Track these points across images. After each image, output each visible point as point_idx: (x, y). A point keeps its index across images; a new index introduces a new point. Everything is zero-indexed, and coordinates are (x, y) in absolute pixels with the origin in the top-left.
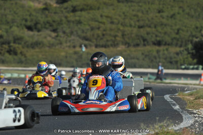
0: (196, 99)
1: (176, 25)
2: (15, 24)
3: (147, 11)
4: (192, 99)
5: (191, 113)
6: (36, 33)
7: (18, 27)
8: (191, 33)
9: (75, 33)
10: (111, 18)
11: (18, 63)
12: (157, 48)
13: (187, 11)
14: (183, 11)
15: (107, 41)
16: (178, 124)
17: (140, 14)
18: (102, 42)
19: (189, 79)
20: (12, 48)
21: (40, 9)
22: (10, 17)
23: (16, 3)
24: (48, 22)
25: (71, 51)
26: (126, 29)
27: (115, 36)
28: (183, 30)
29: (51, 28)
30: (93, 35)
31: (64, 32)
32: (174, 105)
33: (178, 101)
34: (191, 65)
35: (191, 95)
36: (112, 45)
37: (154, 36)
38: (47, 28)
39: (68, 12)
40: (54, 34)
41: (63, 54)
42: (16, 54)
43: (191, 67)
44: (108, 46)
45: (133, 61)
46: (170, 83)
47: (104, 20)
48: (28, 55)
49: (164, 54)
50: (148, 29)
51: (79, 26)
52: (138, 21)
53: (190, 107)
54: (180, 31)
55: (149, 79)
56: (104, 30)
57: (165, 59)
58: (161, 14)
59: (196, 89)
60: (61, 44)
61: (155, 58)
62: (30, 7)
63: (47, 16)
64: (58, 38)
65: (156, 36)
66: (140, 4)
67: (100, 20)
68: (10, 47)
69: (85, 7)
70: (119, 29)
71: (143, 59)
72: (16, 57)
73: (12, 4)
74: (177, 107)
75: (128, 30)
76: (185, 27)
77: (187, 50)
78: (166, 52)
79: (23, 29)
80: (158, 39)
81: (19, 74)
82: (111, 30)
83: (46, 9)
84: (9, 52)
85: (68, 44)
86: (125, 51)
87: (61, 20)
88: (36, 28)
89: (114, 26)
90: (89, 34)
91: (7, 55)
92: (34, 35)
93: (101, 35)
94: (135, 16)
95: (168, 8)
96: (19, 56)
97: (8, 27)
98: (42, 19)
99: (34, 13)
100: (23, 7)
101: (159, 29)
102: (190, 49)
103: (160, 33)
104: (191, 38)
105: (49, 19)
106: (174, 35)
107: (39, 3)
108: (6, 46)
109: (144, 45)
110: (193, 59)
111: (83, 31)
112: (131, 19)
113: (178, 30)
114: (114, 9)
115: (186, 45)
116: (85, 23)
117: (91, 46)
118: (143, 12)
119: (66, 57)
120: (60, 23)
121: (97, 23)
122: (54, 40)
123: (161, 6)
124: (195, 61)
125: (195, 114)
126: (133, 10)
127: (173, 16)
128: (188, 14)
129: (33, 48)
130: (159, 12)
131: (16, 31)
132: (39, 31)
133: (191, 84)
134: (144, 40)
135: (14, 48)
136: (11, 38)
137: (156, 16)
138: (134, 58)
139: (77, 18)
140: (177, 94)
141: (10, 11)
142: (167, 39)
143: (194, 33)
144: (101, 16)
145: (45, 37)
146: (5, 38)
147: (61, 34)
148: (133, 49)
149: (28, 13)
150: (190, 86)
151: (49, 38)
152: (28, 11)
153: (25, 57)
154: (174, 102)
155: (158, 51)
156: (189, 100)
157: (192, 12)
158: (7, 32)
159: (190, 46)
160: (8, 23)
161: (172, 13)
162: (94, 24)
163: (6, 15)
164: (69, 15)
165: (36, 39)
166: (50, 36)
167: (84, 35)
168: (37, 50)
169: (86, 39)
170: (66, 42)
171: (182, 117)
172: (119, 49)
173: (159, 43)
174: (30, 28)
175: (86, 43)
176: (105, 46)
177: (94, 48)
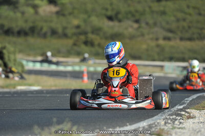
2: (94, 13)
6: (116, 23)
7: (97, 16)
9: (159, 24)
10: (199, 9)
15: (193, 34)
18: (187, 35)
20: (89, 39)
24: (130, 12)
25: (153, 44)
27: (202, 29)
29: (133, 19)
30: (178, 27)
31: (147, 24)
36: (198, 39)
38: (128, 19)
39: (153, 2)
40: (136, 25)
41: (144, 47)
42: (92, 45)
44: (194, 39)
47: (191, 11)
51: (164, 17)
56: (191, 22)
60: (143, 35)
63: (129, 6)
64: (141, 29)
67: (187, 10)
72: (93, 49)
82: (198, 22)
84: (86, 43)
85: (151, 36)
87: (144, 11)
88: (116, 18)
89: (201, 18)
90: (174, 26)
91: (83, 46)
93: (186, 27)
96: (97, 48)
97: (85, 16)
98: (123, 8)
105: (132, 9)
108: (83, 38)
111: (168, 23)
116: (171, 14)
117: (175, 38)
119: (147, 50)
120: (143, 13)
121: (183, 14)
122: (135, 31)
131: (95, 21)
132: (120, 21)
135: (92, 40)
136: (89, 29)
139: (162, 9)
144: (188, 7)
145: (126, 29)
146: (82, 28)
147: (143, 25)
151: (130, 30)
158: (85, 21)
160: (86, 12)
162: (180, 15)
163: (85, 4)
164: (152, 5)
165: (116, 30)
166: (132, 27)
167: (168, 26)
169: (171, 31)
174: (110, 18)
175: (170, 35)
176: (190, 39)
177: (178, 41)
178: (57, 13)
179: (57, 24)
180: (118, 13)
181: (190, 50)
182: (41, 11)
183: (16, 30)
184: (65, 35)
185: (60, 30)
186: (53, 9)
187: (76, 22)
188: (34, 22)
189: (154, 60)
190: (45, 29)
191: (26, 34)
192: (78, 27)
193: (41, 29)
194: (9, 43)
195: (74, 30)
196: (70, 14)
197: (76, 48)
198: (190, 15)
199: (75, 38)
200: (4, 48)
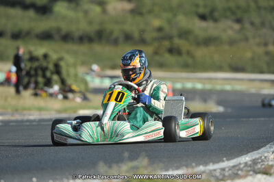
2: (182, 10)
6: (211, 24)
7: (185, 14)
9: (267, 24)
20: (175, 46)
24: (230, 9)
25: (260, 50)
29: (233, 17)
38: (226, 17)
40: (237, 26)
41: (249, 55)
42: (179, 53)
60: (246, 39)
64: (244, 32)
68: (172, 43)
72: (181, 59)
84: (171, 51)
85: (257, 40)
87: (249, 7)
88: (211, 17)
91: (167, 56)
96: (185, 57)
98: (220, 3)
105: (232, 4)
108: (166, 43)
119: (253, 59)
120: (247, 10)
131: (183, 21)
132: (216, 20)
136: (175, 32)
139: (272, 3)
145: (224, 30)
146: (166, 31)
147: (247, 26)
151: (230, 32)
153: (193, 57)
158: (169, 22)
160: (172, 9)
166: (231, 28)
168: (212, 48)
170: (254, 37)
174: (203, 17)
178: (133, 12)
179: (132, 26)
180: (212, 11)
182: (110, 8)
183: (77, 34)
184: (143, 41)
185: (136, 35)
186: (128, 6)
187: (157, 23)
188: (101, 24)
189: (262, 72)
190: (116, 34)
191: (91, 40)
192: (160, 29)
194: (68, 52)
195: (155, 34)
196: (150, 12)
197: (157, 58)
199: (156, 44)
200: (61, 59)
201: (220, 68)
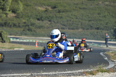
0: (115, 55)
1: (106, 21)
2: (32, 17)
3: (93, 14)
4: (113, 55)
5: (113, 61)
6: (41, 22)
7: (33, 18)
8: (113, 24)
9: (59, 22)
10: (76, 16)
11: (33, 35)
12: (97, 30)
13: (111, 14)
14: (110, 14)
15: (74, 26)
16: (107, 66)
17: (90, 15)
18: (72, 27)
19: (111, 45)
20: (30, 28)
21: (44, 11)
22: (30, 14)
23: (33, 8)
24: (47, 17)
26: (83, 21)
27: (78, 25)
28: (109, 23)
29: (48, 20)
30: (68, 24)
31: (54, 22)
32: (105, 57)
33: (107, 55)
34: (112, 39)
35: (112, 53)
36: (76, 29)
37: (96, 25)
38: (46, 20)
39: (56, 13)
40: (49, 23)
42: (31, 31)
43: (112, 40)
44: (74, 29)
45: (86, 36)
46: (102, 47)
47: (73, 17)
48: (37, 31)
49: (100, 34)
50: (93, 22)
51: (61, 19)
52: (89, 18)
53: (112, 59)
54: (108, 23)
55: (93, 45)
56: (73, 22)
57: (101, 36)
58: (99, 15)
59: (114, 50)
61: (96, 35)
62: (39, 10)
63: (46, 14)
64: (51, 24)
65: (97, 25)
66: (90, 10)
67: (71, 17)
68: (29, 28)
69: (65, 11)
70: (80, 21)
71: (90, 36)
73: (31, 8)
74: (106, 58)
75: (84, 22)
76: (110, 21)
77: (111, 32)
78: (101, 33)
79: (35, 19)
80: (98, 26)
81: (33, 40)
82: (76, 21)
83: (46, 11)
84: (29, 30)
86: (82, 32)
87: (53, 16)
88: (41, 19)
89: (77, 20)
90: (66, 23)
91: (27, 31)
92: (40, 22)
93: (71, 24)
94: (87, 15)
95: (102, 13)
96: (33, 32)
97: (28, 19)
98: (44, 15)
99: (41, 13)
100: (36, 9)
101: (98, 22)
102: (112, 32)
103: (99, 24)
104: (113, 27)
105: (48, 15)
106: (105, 25)
107: (43, 8)
108: (27, 27)
109: (91, 29)
110: (113, 36)
111: (63, 22)
112: (85, 17)
113: (107, 23)
114: (77, 12)
115: (110, 30)
116: (64, 18)
117: (66, 28)
118: (91, 14)
120: (53, 17)
121: (69, 18)
122: (49, 25)
123: (99, 12)
124: (114, 37)
125: (115, 62)
126: (87, 13)
127: (105, 16)
128: (112, 16)
129: (40, 28)
130: (99, 14)
131: (32, 20)
132: (43, 21)
133: (112, 48)
134: (91, 27)
135: (31, 29)
136: (30, 24)
137: (97, 16)
138: (86, 35)
139: (61, 16)
140: (106, 52)
141: (30, 11)
142: (102, 27)
143: (114, 25)
144: (72, 15)
145: (45, 24)
146: (27, 23)
147: (53, 22)
148: (86, 31)
149: (38, 13)
150: (112, 49)
151: (47, 24)
152: (38, 11)
153: (36, 32)
154: (105, 56)
155: (97, 32)
156: (111, 55)
157: (114, 15)
158: (28, 21)
159: (112, 31)
160: (29, 16)
161: (104, 15)
162: (68, 19)
163: (28, 13)
164: (56, 14)
165: (41, 24)
166: (48, 23)
167: (63, 23)
168: (41, 29)
169: (64, 25)
170: (55, 26)
171: (109, 63)
172: (79, 30)
173: (98, 29)
174: (38, 19)
175: (64, 27)
176: (73, 29)
177: (68, 30)
178: (15, 17)
179: (16, 21)
180: (41, 18)
181: (73, 34)
182: (8, 16)
184: (19, 26)
185: (17, 24)
186: (14, 15)
187: (24, 21)
188: (6, 21)
190: (11, 24)
191: (2, 26)
192: (25, 23)
193: (9, 24)
195: (23, 24)
196: (21, 17)
197: (24, 32)
198: (73, 18)
199: (23, 28)
200: (2, 32)
201: (44, 36)
